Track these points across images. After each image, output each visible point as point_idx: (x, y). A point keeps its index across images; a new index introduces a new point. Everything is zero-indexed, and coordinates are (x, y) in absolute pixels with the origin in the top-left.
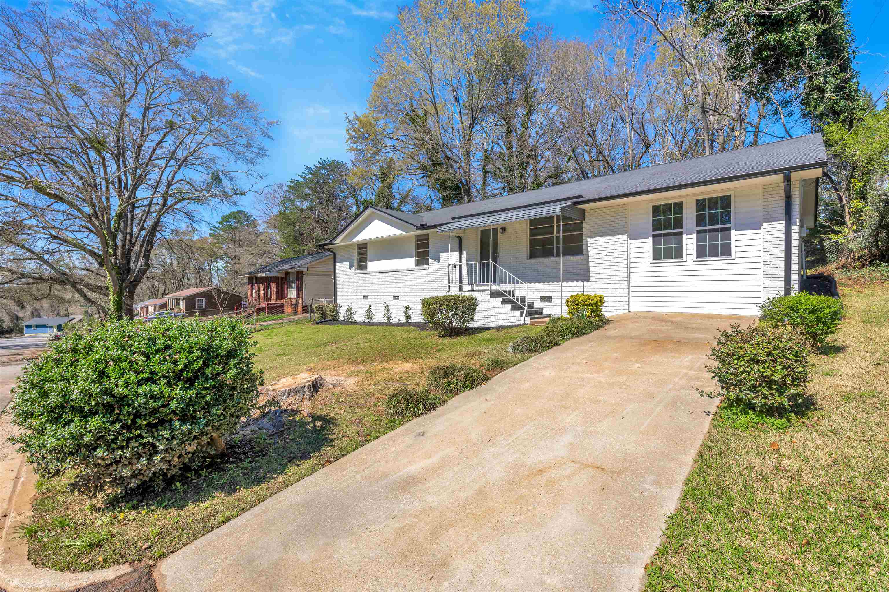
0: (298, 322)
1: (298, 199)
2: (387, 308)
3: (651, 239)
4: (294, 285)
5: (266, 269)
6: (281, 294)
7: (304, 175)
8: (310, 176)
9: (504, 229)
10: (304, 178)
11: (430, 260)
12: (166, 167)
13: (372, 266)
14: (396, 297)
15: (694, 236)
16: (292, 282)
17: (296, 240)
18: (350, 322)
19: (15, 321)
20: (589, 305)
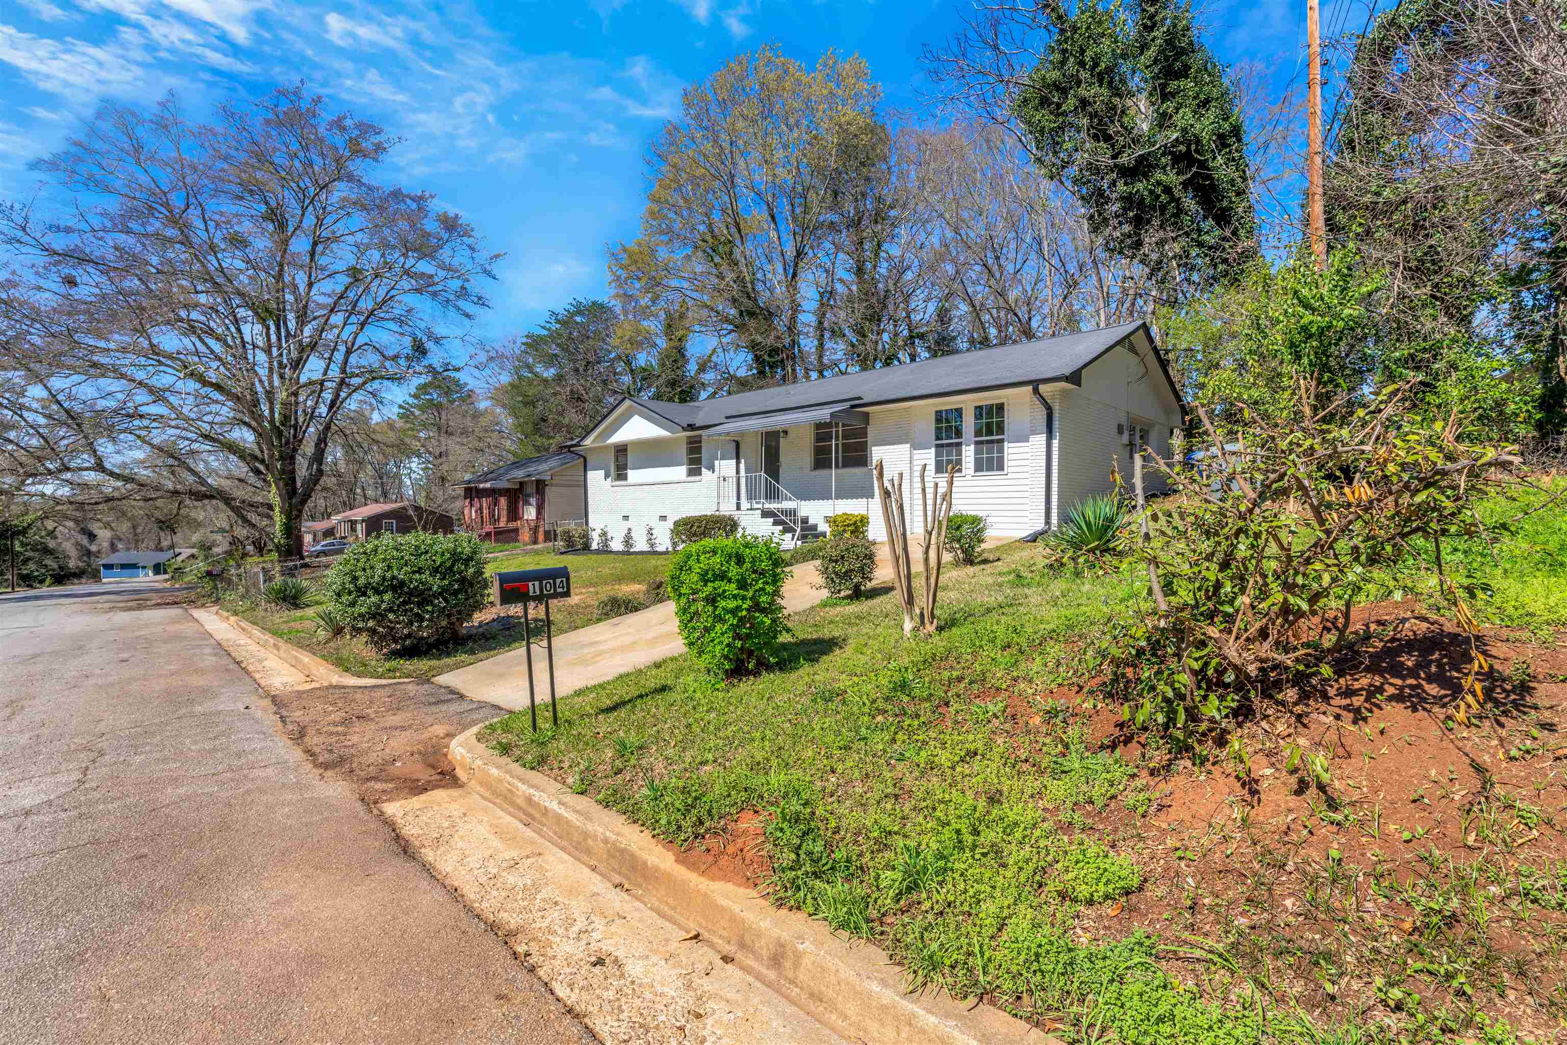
0: (537, 552)
1: (539, 362)
2: (650, 532)
3: (933, 450)
4: (533, 501)
5: (490, 476)
6: (514, 514)
7: (548, 326)
8: (558, 326)
9: (786, 432)
10: (549, 330)
11: (703, 470)
12: (345, 324)
13: (633, 475)
14: (663, 518)
15: (972, 446)
16: (529, 496)
17: (537, 430)
18: (605, 550)
19: (85, 558)
20: (848, 525)
